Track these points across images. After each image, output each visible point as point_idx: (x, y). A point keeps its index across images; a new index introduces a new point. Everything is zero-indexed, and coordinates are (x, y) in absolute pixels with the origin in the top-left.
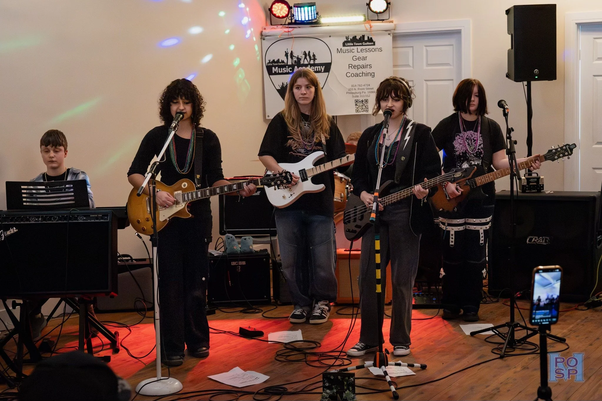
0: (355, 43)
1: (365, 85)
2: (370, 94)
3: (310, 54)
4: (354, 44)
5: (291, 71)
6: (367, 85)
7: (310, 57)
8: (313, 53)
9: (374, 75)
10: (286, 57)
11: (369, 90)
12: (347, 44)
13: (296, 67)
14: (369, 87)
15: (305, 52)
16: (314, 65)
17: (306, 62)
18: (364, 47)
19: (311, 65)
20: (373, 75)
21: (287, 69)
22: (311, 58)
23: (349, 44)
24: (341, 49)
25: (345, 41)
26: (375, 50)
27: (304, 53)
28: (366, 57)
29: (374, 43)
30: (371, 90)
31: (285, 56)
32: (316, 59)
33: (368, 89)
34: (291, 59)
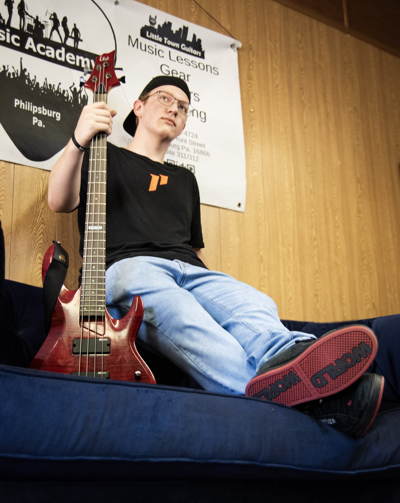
0: (166, 39)
1: (188, 134)
2: (199, 155)
3: (66, 25)
4: (163, 40)
5: (18, 45)
6: (191, 135)
7: (66, 30)
8: (75, 25)
9: (205, 118)
10: (6, 8)
11: (196, 147)
12: (149, 35)
13: (30, 40)
14: (194, 140)
15: (55, 15)
16: (76, 51)
17: (56, 38)
18: (184, 55)
19: (68, 49)
20: (203, 115)
21: (8, 35)
22: (70, 35)
23: (152, 36)
24: (137, 40)
25: (146, 26)
26: (206, 67)
27: (52, 17)
28: (188, 76)
29: (203, 53)
30: (200, 148)
31: (5, 4)
32: (82, 41)
33: (194, 143)
34: (18, 17)
